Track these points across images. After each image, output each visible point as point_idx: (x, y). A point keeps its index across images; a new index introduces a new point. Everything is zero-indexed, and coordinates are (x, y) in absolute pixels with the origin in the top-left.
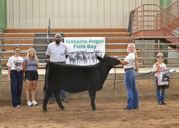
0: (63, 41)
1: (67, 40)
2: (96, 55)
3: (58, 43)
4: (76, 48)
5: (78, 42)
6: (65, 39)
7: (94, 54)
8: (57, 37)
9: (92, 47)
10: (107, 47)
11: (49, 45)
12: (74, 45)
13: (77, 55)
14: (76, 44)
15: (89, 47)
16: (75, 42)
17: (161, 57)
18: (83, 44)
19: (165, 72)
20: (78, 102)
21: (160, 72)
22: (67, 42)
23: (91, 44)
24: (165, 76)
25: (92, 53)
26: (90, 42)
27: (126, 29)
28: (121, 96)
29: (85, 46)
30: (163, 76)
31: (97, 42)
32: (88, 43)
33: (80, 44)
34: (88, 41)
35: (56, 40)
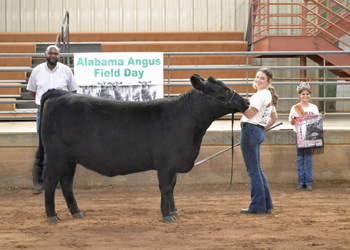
0: (70, 62)
1: (80, 59)
2: (143, 92)
3: (52, 65)
4: (99, 75)
5: (105, 63)
6: (77, 56)
7: (139, 90)
8: (50, 53)
9: (135, 73)
10: (168, 74)
12: (96, 70)
13: (103, 91)
14: (100, 67)
15: (128, 73)
16: (97, 62)
17: (306, 92)
18: (115, 68)
19: (313, 121)
20: (101, 193)
21: (301, 121)
22: (80, 62)
23: (132, 68)
24: (311, 129)
25: (135, 87)
26: (129, 63)
27: (242, 34)
28: (198, 182)
29: (118, 71)
30: (308, 129)
31: (145, 63)
32: (126, 66)
33: (107, 68)
34: (126, 62)
35: (49, 60)
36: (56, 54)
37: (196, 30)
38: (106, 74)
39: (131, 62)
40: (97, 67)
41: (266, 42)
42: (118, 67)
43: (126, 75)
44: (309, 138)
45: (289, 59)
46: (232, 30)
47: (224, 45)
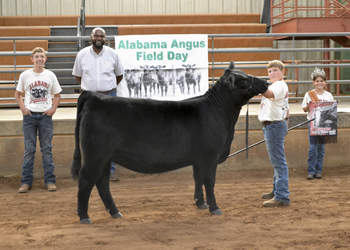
0: (113, 45)
1: (122, 42)
2: (187, 75)
3: (98, 49)
4: (141, 59)
5: (147, 46)
6: (118, 39)
7: (183, 73)
8: (96, 36)
9: (179, 56)
10: (212, 56)
11: (80, 53)
12: (138, 53)
13: (145, 75)
14: (143, 50)
15: (171, 56)
16: (139, 45)
18: (158, 51)
19: (328, 108)
20: (149, 181)
21: (316, 107)
22: (122, 45)
23: (176, 50)
24: (326, 116)
25: (178, 70)
26: (173, 46)
27: (259, 16)
28: (245, 168)
29: (162, 54)
30: (322, 116)
31: (189, 46)
32: (169, 49)
33: (150, 51)
34: (169, 44)
35: (94, 43)
36: (102, 36)
37: (212, 13)
38: (149, 57)
39: (174, 44)
40: (139, 50)
41: (294, 23)
42: (161, 50)
43: (169, 58)
44: (323, 125)
45: (305, 41)
46: (248, 12)
47: (243, 28)
